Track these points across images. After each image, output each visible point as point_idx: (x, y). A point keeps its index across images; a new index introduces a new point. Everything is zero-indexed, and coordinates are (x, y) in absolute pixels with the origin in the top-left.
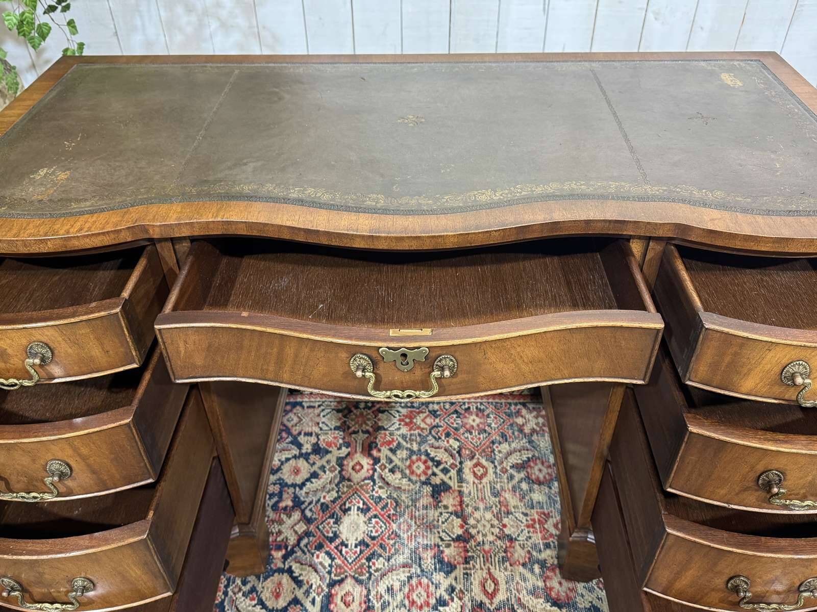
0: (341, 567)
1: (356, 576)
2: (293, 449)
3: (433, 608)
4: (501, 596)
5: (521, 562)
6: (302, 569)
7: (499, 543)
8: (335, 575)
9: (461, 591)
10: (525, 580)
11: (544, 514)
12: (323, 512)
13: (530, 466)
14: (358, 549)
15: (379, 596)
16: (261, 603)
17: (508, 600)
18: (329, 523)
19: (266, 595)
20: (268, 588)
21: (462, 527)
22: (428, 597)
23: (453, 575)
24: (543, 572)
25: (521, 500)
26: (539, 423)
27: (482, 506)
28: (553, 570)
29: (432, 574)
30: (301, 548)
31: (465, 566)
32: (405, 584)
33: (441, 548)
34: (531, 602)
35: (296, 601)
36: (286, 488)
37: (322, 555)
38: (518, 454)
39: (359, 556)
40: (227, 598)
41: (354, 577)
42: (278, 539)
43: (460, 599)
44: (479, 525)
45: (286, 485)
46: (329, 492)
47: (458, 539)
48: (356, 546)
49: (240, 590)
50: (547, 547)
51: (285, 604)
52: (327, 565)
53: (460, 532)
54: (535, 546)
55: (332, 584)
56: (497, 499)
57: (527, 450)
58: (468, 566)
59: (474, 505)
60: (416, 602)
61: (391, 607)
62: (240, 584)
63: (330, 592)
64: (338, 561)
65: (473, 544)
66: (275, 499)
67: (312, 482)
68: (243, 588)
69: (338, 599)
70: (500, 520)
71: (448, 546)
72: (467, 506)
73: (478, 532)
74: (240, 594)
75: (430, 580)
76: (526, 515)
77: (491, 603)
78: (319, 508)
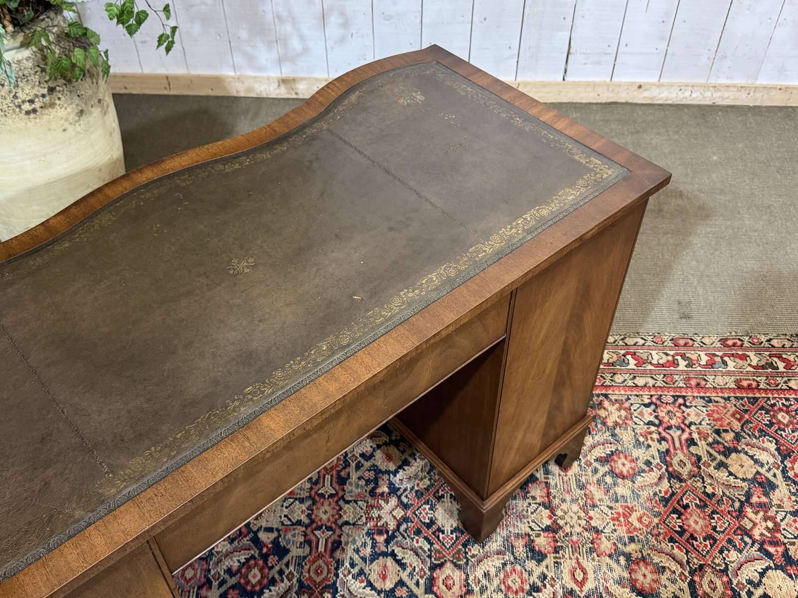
0: (439, 552)
1: (455, 561)
2: (383, 436)
3: (527, 593)
4: (590, 585)
5: (608, 553)
6: (404, 553)
7: (586, 534)
8: (435, 560)
9: (552, 578)
10: (611, 570)
11: (628, 507)
12: (418, 498)
13: (613, 460)
14: (454, 536)
15: (477, 581)
16: (370, 585)
17: (596, 588)
18: (425, 509)
19: (373, 577)
20: (374, 571)
21: (550, 518)
22: (522, 583)
23: (544, 563)
24: (629, 565)
25: (606, 494)
26: (621, 416)
27: (568, 498)
28: (638, 564)
29: (525, 562)
30: (401, 533)
31: (555, 555)
32: (500, 570)
33: (532, 538)
34: (618, 592)
35: (401, 583)
36: (381, 475)
37: (421, 540)
38: (602, 446)
39: (455, 542)
40: (338, 580)
41: (452, 562)
42: (379, 524)
43: (552, 586)
44: (566, 517)
45: (381, 471)
46: (421, 479)
47: (547, 529)
48: (452, 533)
49: (349, 572)
50: (632, 541)
51: (392, 586)
52: (426, 549)
53: (548, 522)
54: (620, 539)
55: (433, 568)
56: (583, 492)
57: (611, 443)
58: (557, 555)
59: (561, 497)
60: (511, 588)
61: (489, 592)
62: (348, 566)
63: (432, 575)
64: (436, 546)
65: (562, 534)
66: (372, 485)
67: (404, 470)
68: (352, 570)
69: (440, 582)
70: (587, 513)
71: (538, 536)
72: (554, 497)
73: (566, 524)
74: (350, 576)
75: (524, 567)
76: (611, 508)
77: (581, 591)
78: (414, 494)
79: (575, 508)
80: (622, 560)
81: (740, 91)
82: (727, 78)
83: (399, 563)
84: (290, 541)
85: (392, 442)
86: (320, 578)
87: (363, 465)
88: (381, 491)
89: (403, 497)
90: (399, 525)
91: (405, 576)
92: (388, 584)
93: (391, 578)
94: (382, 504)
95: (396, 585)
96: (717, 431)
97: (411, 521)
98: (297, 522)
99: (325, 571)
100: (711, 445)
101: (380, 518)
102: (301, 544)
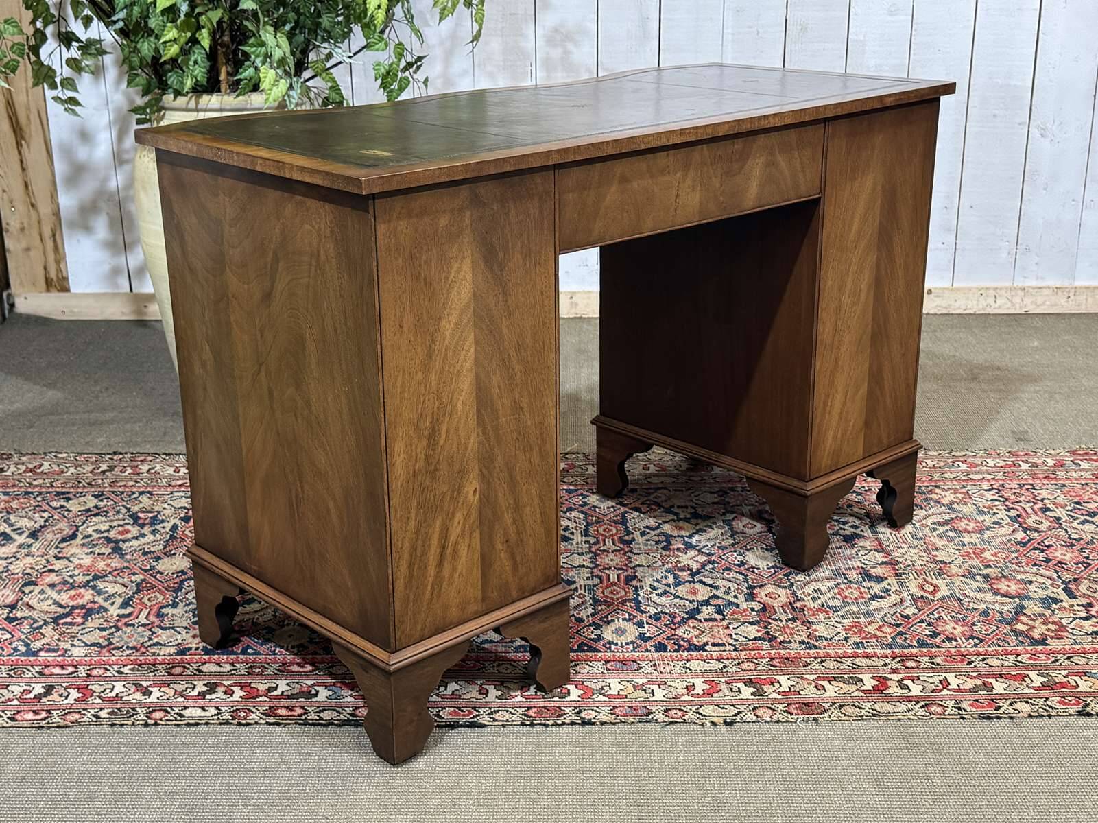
0: (757, 580)
1: (776, 584)
3: (869, 600)
4: (943, 593)
5: (960, 575)
6: (714, 581)
7: (931, 565)
8: (753, 584)
9: (897, 591)
10: (967, 584)
11: (979, 549)
12: (722, 550)
13: (954, 523)
14: (772, 571)
15: (806, 594)
17: (951, 594)
18: (732, 556)
19: (682, 594)
20: (682, 591)
21: (886, 557)
22: (861, 594)
23: (885, 583)
24: (988, 581)
25: (949, 542)
26: (958, 497)
27: (904, 546)
28: (998, 580)
29: (861, 583)
30: (707, 570)
31: (897, 578)
32: (833, 588)
33: (867, 569)
34: (978, 595)
35: (715, 597)
37: (733, 573)
38: (938, 516)
39: (774, 573)
40: (640, 597)
41: (773, 585)
42: (679, 566)
43: (898, 595)
45: (672, 536)
46: (724, 540)
47: (884, 564)
48: (769, 569)
49: (652, 593)
50: (988, 567)
51: (705, 598)
52: (741, 578)
53: (884, 560)
54: (973, 567)
55: (752, 588)
56: (922, 542)
57: (948, 514)
58: (900, 578)
59: (896, 546)
60: (849, 597)
61: (823, 600)
62: (649, 589)
63: (751, 592)
64: (752, 577)
65: (902, 566)
66: (664, 544)
67: (700, 535)
68: (654, 591)
69: (762, 596)
70: (929, 553)
71: (874, 567)
72: (888, 546)
73: (906, 560)
74: (654, 595)
76: (958, 550)
77: (934, 596)
78: (717, 548)
79: (914, 551)
80: (978, 578)
81: (1057, 293)
82: (1037, 278)
83: (710, 585)
84: (574, 577)
85: (681, 519)
86: (617, 596)
87: (649, 533)
88: (675, 547)
89: (704, 550)
90: (703, 566)
91: (719, 593)
92: (701, 598)
93: (703, 594)
94: (680, 554)
95: (710, 598)
96: (1076, 503)
97: (718, 563)
98: (579, 566)
99: (623, 593)
100: (1071, 511)
101: (680, 562)
102: (588, 578)
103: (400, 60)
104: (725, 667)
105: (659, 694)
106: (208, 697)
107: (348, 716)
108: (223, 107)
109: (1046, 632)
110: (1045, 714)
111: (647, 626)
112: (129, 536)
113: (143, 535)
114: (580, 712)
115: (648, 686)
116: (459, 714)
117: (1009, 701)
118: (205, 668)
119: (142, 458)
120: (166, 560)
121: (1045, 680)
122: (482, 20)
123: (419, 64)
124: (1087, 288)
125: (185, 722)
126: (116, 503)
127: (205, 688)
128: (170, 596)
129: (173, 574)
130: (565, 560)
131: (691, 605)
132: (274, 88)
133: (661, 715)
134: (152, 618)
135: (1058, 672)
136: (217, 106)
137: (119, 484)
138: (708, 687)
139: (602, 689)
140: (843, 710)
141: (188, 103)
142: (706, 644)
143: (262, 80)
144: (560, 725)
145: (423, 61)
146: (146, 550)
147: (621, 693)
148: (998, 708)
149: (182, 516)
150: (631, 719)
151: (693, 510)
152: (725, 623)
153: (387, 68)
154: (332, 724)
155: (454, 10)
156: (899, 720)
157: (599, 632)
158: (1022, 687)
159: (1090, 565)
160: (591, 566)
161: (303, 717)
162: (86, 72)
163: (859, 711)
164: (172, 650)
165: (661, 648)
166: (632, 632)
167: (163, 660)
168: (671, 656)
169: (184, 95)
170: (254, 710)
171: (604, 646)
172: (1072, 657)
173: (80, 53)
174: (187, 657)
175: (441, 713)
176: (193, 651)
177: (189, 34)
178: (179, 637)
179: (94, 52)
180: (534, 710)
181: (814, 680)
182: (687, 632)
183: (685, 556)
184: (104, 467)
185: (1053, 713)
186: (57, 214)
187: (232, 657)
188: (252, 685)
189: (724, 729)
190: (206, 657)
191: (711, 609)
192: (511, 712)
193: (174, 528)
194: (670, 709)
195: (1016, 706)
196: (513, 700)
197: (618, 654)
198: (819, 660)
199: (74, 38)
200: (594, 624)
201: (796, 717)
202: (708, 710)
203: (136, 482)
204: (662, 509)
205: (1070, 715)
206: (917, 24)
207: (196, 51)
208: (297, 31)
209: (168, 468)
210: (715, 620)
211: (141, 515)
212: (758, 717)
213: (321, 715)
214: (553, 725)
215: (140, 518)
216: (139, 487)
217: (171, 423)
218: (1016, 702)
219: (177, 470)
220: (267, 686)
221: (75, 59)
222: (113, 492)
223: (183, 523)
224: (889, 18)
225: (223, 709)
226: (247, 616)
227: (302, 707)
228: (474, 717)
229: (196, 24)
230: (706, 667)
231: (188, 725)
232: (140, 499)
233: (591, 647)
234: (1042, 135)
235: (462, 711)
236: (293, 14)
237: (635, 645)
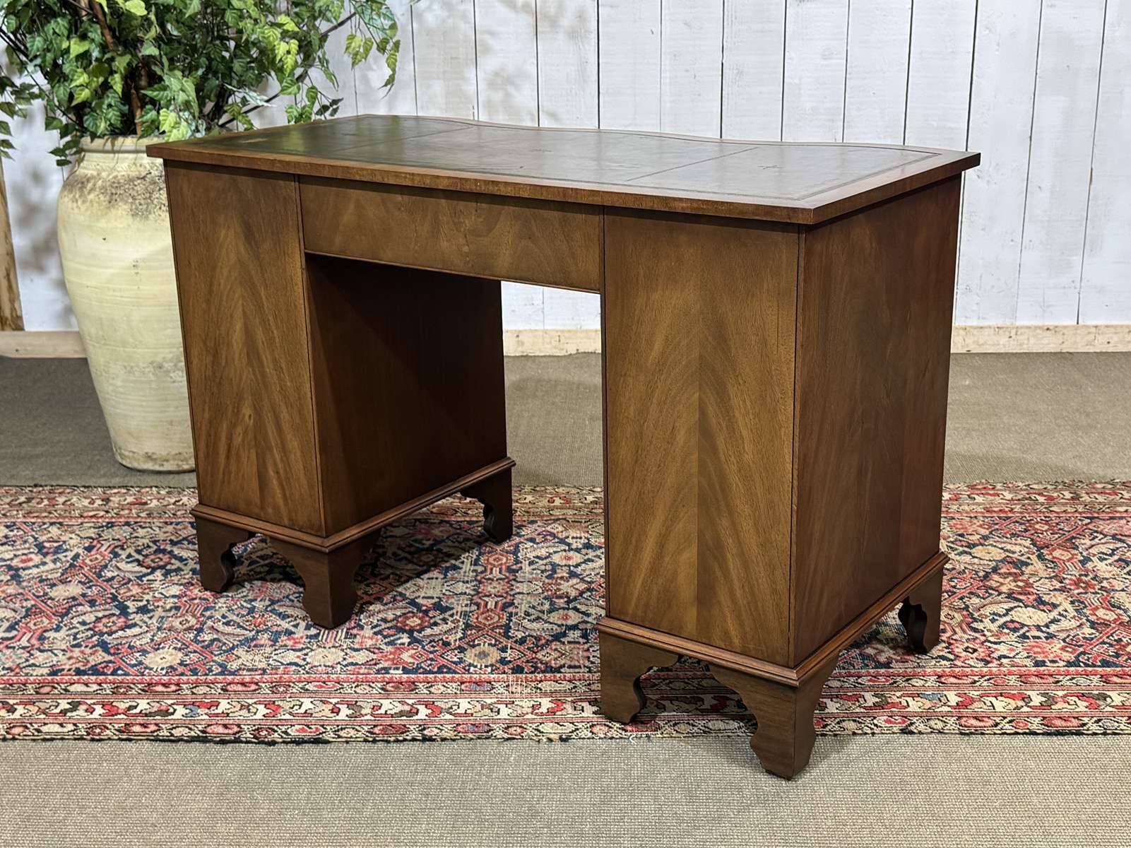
2: (562, 546)
6: (587, 608)
20: (554, 617)
30: (584, 598)
36: (559, 567)
42: (558, 593)
49: (524, 618)
51: (575, 623)
62: (523, 615)
66: (549, 573)
67: (586, 564)
68: (527, 618)
81: (999, 333)
82: (978, 318)
83: (583, 613)
84: (453, 604)
85: (572, 549)
86: (490, 622)
87: (537, 562)
88: (559, 576)
89: (586, 579)
90: (581, 593)
91: (590, 619)
92: (570, 622)
93: (574, 618)
94: (562, 582)
95: (579, 623)
96: (959, 535)
97: (596, 591)
98: (461, 594)
99: (496, 618)
100: (952, 542)
101: (559, 590)
102: (466, 605)
103: (313, 103)
104: (575, 687)
105: (505, 712)
106: (69, 714)
107: (199, 732)
108: (138, 148)
109: (894, 657)
110: (869, 731)
111: (509, 651)
112: (31, 564)
113: (44, 564)
114: (424, 729)
115: (496, 705)
116: (306, 731)
117: (837, 721)
118: (72, 688)
119: (60, 491)
120: (61, 587)
121: (877, 700)
122: (395, 65)
123: (335, 107)
124: (1029, 327)
125: (42, 737)
126: (25, 533)
127: (68, 706)
128: (55, 620)
129: (64, 600)
130: (448, 588)
131: (558, 629)
132: (175, 131)
133: (501, 732)
134: (34, 641)
135: (893, 693)
136: (133, 148)
137: (32, 515)
138: (553, 705)
139: (451, 708)
140: (676, 728)
141: (104, 145)
142: (563, 666)
143: (162, 122)
144: (401, 741)
145: (339, 104)
146: (44, 577)
147: (469, 711)
148: (825, 726)
149: (86, 545)
150: (471, 735)
151: (587, 541)
152: (586, 646)
153: (299, 110)
154: (182, 740)
155: (367, 56)
156: (728, 736)
157: (462, 655)
158: (853, 706)
159: (955, 593)
160: (473, 593)
161: (155, 734)
162: (18, 115)
163: (691, 727)
164: (46, 671)
165: (518, 670)
166: (495, 655)
167: (35, 680)
168: (526, 677)
169: (99, 137)
170: (110, 727)
171: (464, 668)
172: (910, 679)
173: (13, 97)
174: (58, 678)
175: (289, 731)
176: (65, 672)
177: (101, 79)
178: (55, 659)
179: (28, 96)
180: (379, 728)
181: (657, 700)
182: (548, 655)
183: (566, 584)
184: (23, 499)
185: (877, 730)
186: (11, 254)
187: (101, 677)
188: (114, 704)
189: (558, 746)
190: (76, 678)
191: (578, 633)
192: (357, 730)
193: (76, 556)
194: (511, 727)
195: (844, 724)
196: (362, 718)
197: (475, 676)
198: (668, 681)
199: (8, 83)
200: (460, 647)
201: (629, 734)
202: (548, 728)
203: (50, 513)
204: (557, 540)
205: (893, 733)
206: (851, 67)
207: (110, 95)
208: (210, 76)
209: (83, 500)
210: (579, 643)
211: (47, 545)
212: (593, 733)
213: (173, 732)
214: (394, 741)
215: (45, 547)
216: (51, 518)
217: (98, 457)
218: (844, 721)
219: (92, 502)
220: (127, 705)
221: (8, 104)
222: (25, 523)
223: (86, 552)
224: (825, 62)
225: (80, 726)
226: (126, 640)
227: (157, 725)
228: (320, 734)
229: (109, 69)
230: (557, 687)
231: (44, 740)
232: (50, 529)
233: (450, 669)
234: (978, 176)
235: (310, 728)
236: (205, 59)
237: (494, 668)
